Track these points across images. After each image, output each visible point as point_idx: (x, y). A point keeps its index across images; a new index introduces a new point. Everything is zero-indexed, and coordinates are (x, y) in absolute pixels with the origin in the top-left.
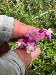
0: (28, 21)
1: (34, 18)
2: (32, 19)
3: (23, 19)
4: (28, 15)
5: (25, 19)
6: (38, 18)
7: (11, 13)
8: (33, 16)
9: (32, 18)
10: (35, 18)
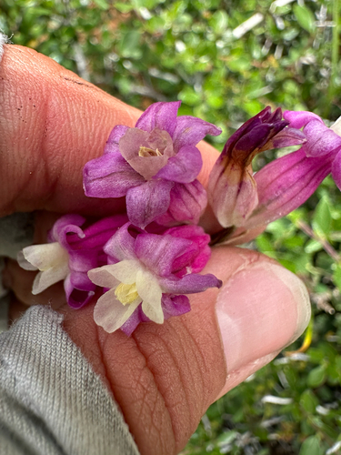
0: (189, 60)
1: (228, 34)
2: (220, 45)
3: (152, 47)
4: (186, 18)
5: (168, 43)
6: (259, 31)
7: (66, 15)
8: (222, 20)
9: (219, 38)
10: (239, 32)
